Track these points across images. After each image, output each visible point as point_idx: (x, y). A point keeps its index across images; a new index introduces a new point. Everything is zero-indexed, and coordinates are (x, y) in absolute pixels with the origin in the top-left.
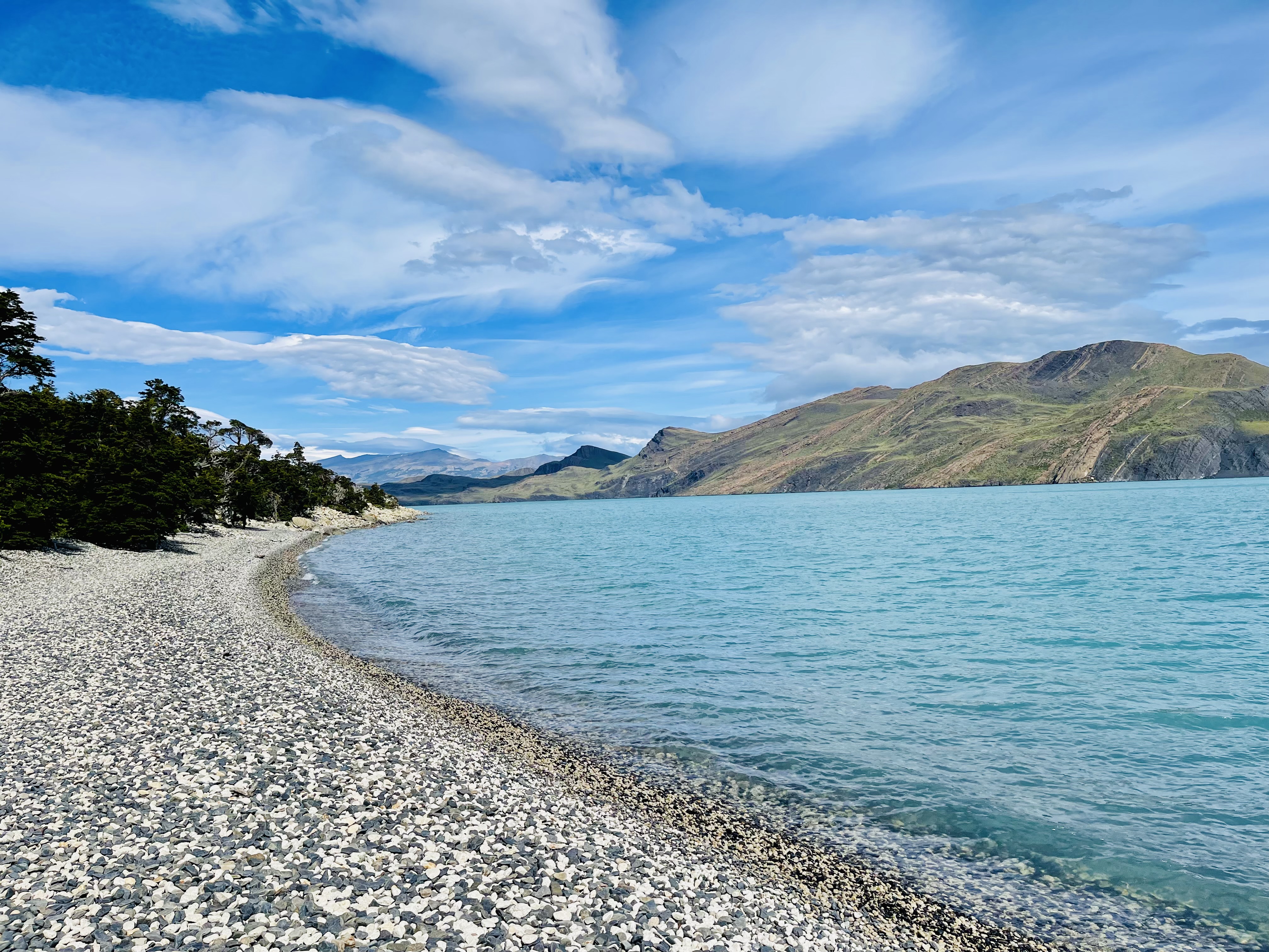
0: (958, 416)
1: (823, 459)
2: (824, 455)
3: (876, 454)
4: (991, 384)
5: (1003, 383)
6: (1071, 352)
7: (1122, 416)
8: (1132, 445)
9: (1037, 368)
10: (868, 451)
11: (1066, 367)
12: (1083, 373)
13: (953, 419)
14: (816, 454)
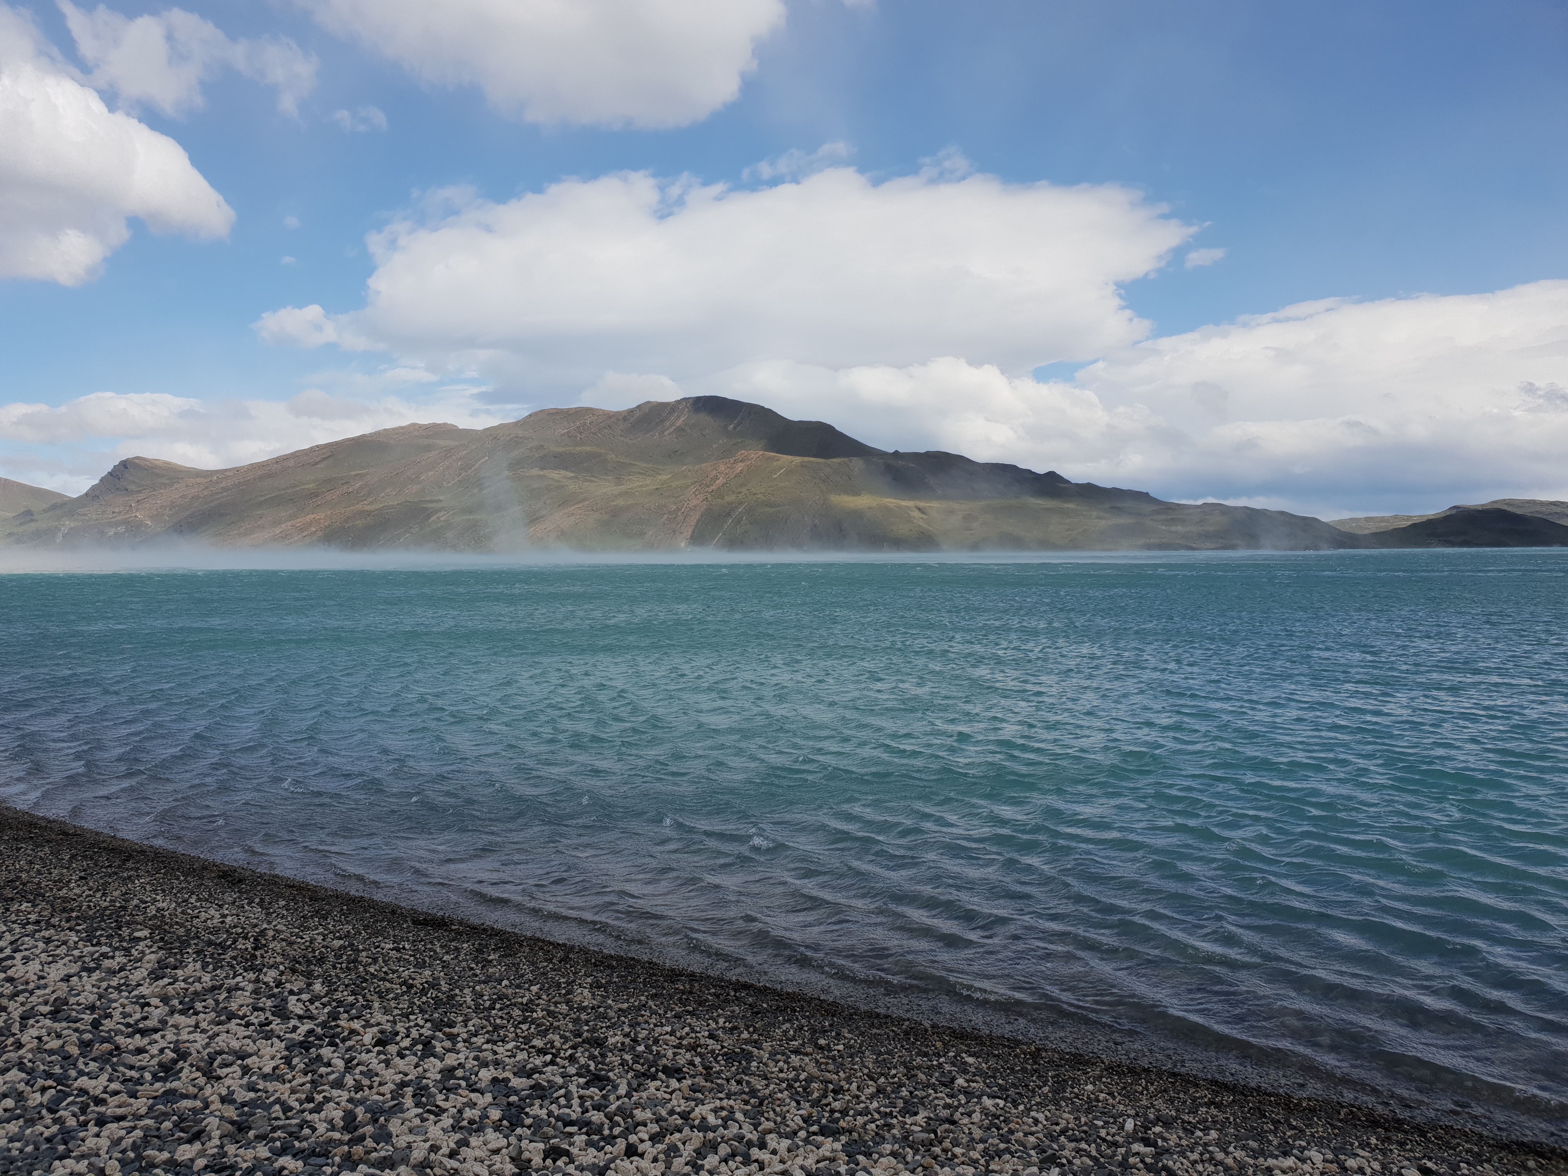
0: (542, 469)
1: (369, 513)
2: (368, 508)
3: (440, 510)
4: (581, 433)
5: (594, 434)
6: (668, 404)
7: (719, 482)
8: (729, 514)
9: (632, 419)
10: (430, 505)
11: (663, 421)
12: (680, 430)
13: (536, 472)
14: (359, 507)
